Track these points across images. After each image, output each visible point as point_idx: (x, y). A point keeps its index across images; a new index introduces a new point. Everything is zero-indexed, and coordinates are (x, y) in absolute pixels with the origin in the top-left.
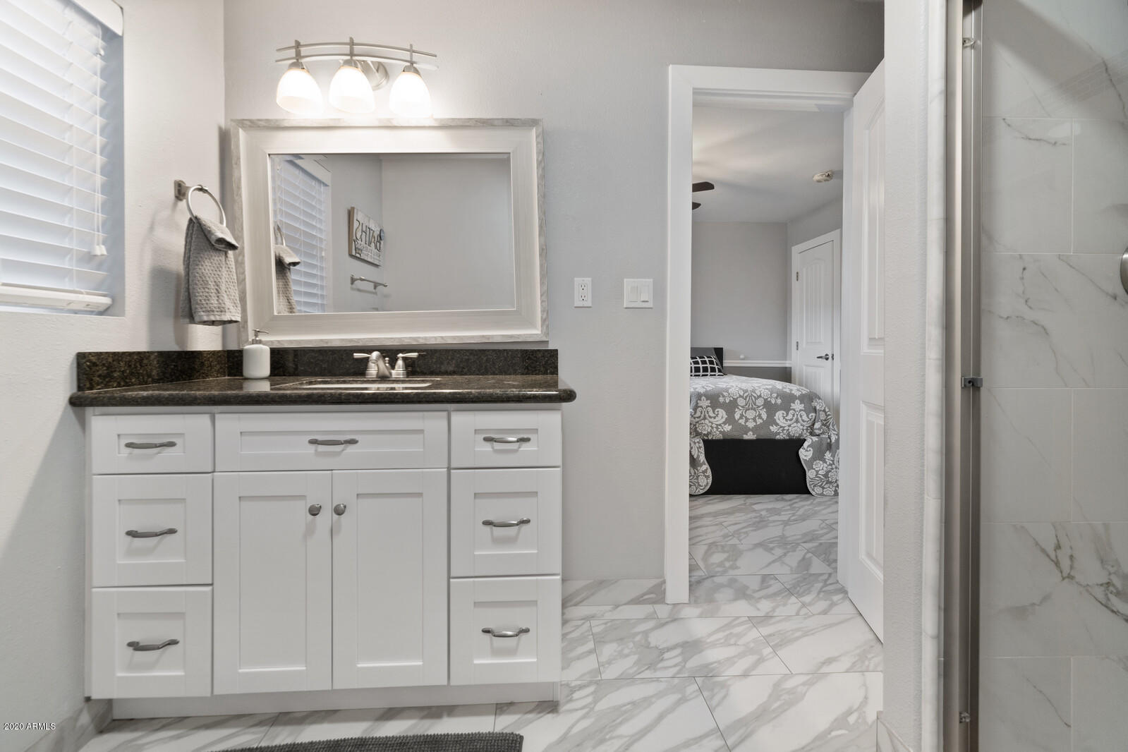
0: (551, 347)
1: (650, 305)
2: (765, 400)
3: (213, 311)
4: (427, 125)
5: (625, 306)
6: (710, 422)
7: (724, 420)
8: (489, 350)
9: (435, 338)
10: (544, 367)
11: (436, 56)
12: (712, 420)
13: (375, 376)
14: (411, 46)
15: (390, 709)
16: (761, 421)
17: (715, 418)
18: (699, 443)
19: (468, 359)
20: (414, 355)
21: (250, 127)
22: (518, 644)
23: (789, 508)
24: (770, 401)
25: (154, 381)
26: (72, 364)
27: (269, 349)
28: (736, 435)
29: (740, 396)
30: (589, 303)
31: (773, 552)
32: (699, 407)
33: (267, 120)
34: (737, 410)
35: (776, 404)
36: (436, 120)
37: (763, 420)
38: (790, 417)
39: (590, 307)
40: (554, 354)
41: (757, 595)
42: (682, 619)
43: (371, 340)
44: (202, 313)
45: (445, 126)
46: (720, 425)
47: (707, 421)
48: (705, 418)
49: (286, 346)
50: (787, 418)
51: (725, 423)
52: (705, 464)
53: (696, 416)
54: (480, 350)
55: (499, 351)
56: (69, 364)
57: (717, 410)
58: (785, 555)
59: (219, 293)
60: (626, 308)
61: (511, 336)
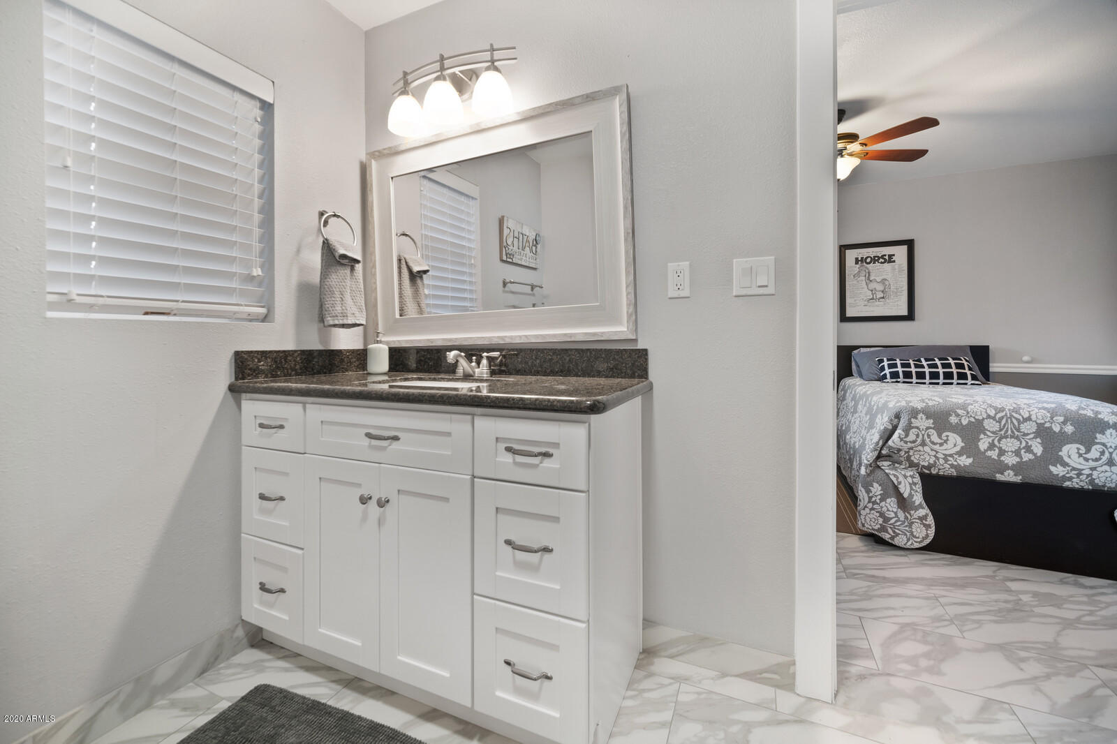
0: (640, 346)
1: (771, 290)
2: (1040, 426)
3: (337, 316)
4: (510, 121)
5: (734, 294)
6: (932, 450)
7: (958, 448)
8: (571, 350)
9: (520, 337)
10: (631, 370)
11: (514, 48)
12: (937, 447)
13: (462, 375)
14: (492, 45)
15: (435, 710)
16: (1031, 456)
17: (941, 445)
18: (912, 477)
19: (551, 359)
20: (496, 354)
21: (379, 156)
22: (540, 689)
23: (1085, 599)
24: (1050, 428)
25: (297, 374)
26: (231, 360)
27: (387, 349)
28: (983, 472)
29: (989, 417)
30: (686, 293)
31: (1023, 665)
32: (913, 428)
33: (390, 148)
34: (982, 436)
35: (1062, 433)
36: (518, 113)
37: (1035, 454)
38: (1094, 453)
39: (688, 297)
40: (644, 353)
41: (964, 729)
42: (812, 723)
43: (466, 339)
44: (329, 318)
45: (528, 118)
46: (951, 455)
47: (927, 449)
48: (923, 444)
49: (404, 345)
50: (1087, 456)
51: (960, 453)
52: (923, 508)
53: (908, 439)
54: (562, 350)
55: (582, 350)
56: (229, 359)
57: (945, 434)
58: (1048, 677)
59: (343, 300)
60: (736, 296)
61: (594, 334)
